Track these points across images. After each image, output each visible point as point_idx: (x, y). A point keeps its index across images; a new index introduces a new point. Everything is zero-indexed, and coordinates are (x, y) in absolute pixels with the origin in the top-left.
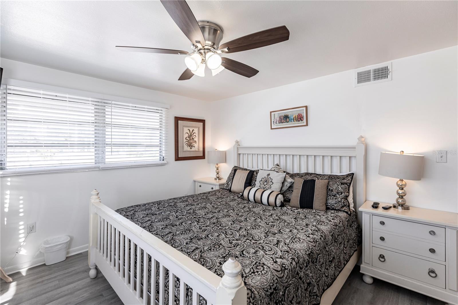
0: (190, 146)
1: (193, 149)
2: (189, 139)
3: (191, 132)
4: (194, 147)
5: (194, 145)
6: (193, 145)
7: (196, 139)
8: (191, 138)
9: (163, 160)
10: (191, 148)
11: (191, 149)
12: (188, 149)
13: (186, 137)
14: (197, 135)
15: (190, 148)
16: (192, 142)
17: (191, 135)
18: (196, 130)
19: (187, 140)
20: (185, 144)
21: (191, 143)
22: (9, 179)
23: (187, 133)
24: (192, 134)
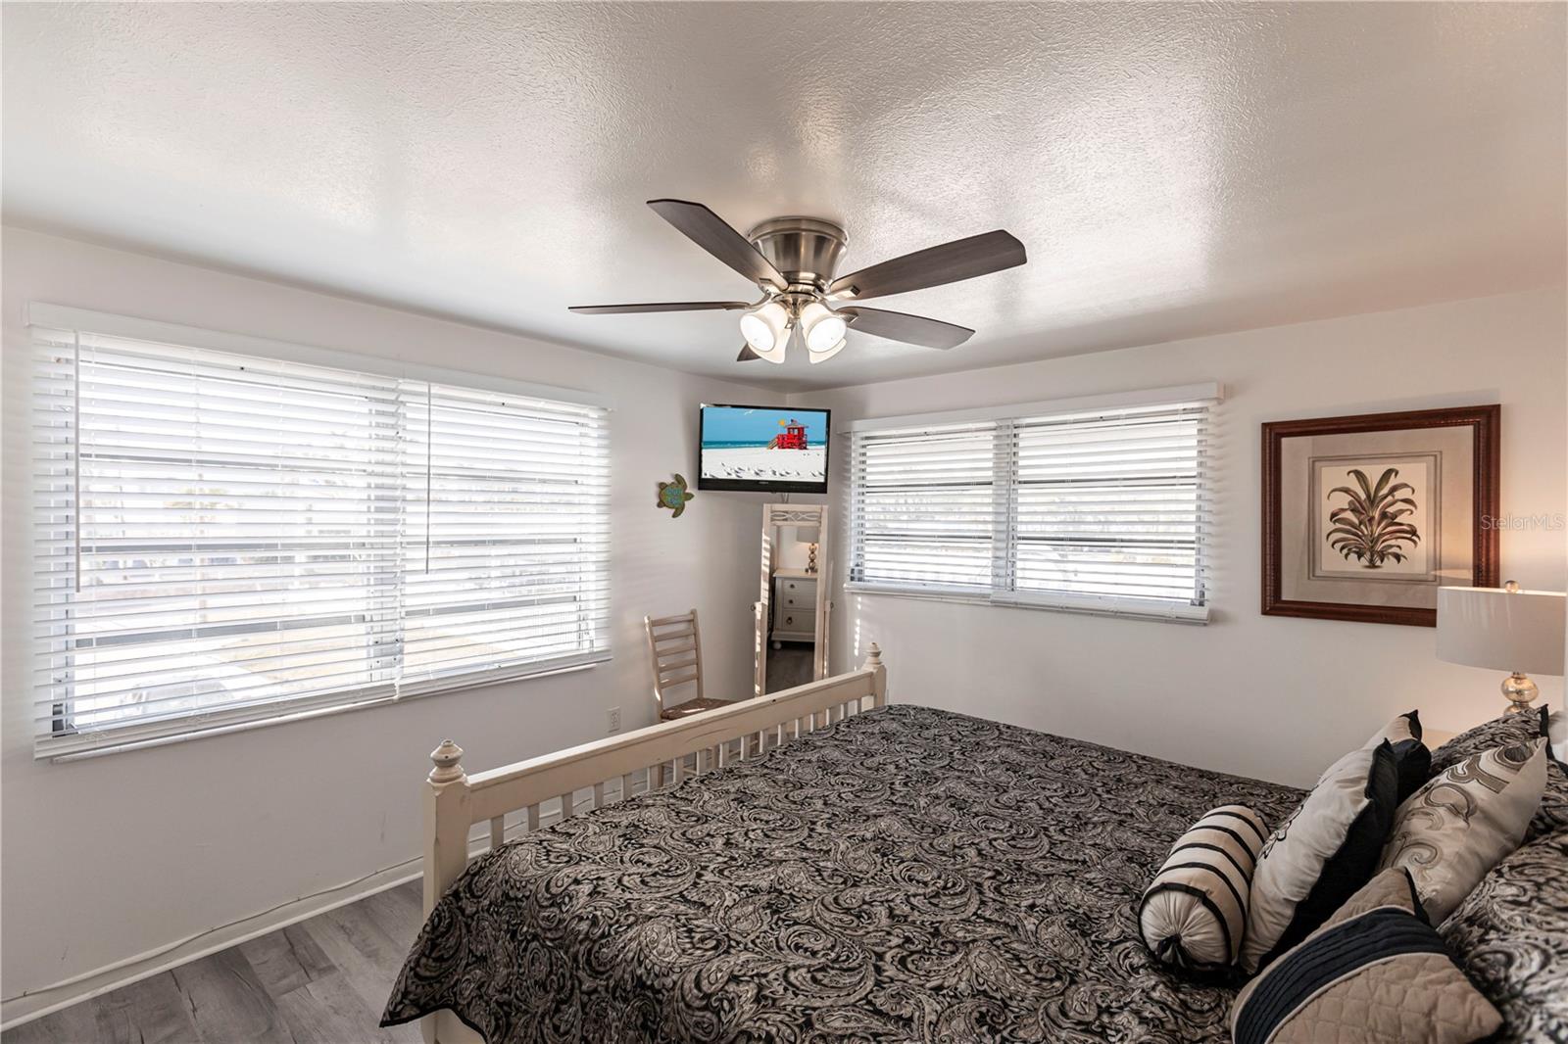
0: (1368, 555)
1: (1389, 566)
2: (1356, 521)
3: (1373, 483)
4: (1398, 557)
5: (1395, 550)
6: (1391, 546)
7: (1419, 518)
8: (1377, 515)
9: (1201, 604)
10: (1371, 561)
11: (1372, 565)
12: (1356, 565)
13: (1335, 508)
14: (1421, 498)
15: (1364, 561)
16: (1380, 535)
17: (1372, 500)
18: (1414, 475)
19: (1338, 525)
20: (1326, 545)
21: (1375, 541)
22: (859, 599)
23: (1346, 491)
24: (1385, 491)
